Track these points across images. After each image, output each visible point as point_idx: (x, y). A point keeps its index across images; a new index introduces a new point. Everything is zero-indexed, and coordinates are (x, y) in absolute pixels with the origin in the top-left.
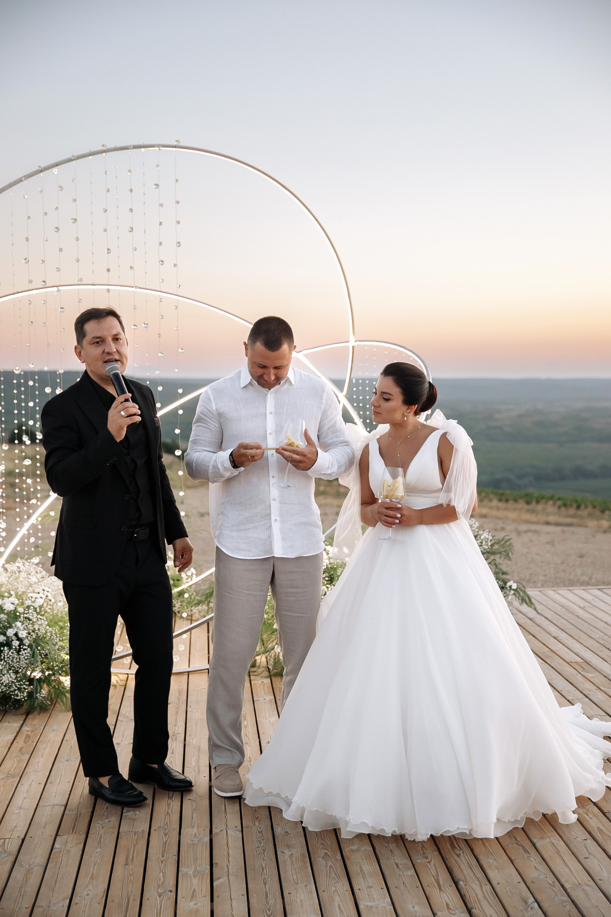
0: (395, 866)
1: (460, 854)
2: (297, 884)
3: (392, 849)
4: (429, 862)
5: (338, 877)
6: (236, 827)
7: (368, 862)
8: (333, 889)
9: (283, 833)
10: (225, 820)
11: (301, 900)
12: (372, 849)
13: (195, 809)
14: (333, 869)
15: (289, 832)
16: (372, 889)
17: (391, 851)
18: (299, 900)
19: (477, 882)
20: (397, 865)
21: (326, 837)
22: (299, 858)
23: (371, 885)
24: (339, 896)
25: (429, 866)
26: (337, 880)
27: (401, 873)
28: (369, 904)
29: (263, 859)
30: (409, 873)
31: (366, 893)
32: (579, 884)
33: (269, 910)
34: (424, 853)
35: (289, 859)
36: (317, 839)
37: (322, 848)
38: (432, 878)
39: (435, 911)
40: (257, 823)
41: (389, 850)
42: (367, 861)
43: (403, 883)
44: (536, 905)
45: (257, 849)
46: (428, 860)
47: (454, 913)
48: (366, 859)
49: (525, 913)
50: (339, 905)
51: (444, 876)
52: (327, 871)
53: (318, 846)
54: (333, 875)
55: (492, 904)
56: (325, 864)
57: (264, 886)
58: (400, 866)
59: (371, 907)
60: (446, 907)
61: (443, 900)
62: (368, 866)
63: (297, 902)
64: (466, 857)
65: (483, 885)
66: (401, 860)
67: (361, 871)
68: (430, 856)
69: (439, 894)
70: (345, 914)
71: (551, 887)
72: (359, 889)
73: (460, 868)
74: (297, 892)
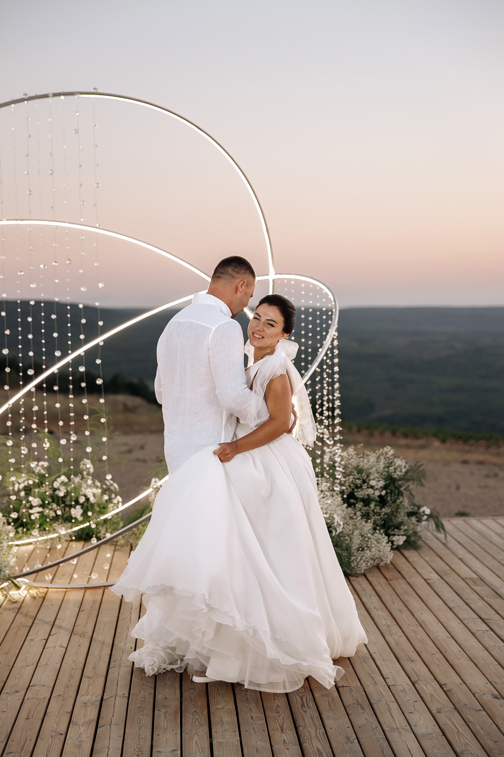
0: (250, 718)
1: (307, 711)
2: (166, 729)
3: (251, 708)
4: (279, 716)
5: (201, 725)
6: (124, 695)
7: (229, 716)
8: (195, 732)
9: (163, 698)
10: (116, 690)
11: (166, 739)
12: (234, 707)
13: (91, 683)
14: (198, 720)
15: (168, 697)
16: (226, 732)
17: (250, 709)
18: (165, 739)
19: (314, 728)
20: (252, 718)
21: (198, 700)
22: (172, 714)
23: (226, 730)
24: (199, 736)
25: (278, 718)
26: (199, 726)
27: (254, 723)
28: (221, 741)
29: (142, 715)
30: (260, 722)
31: (221, 734)
32: (398, 728)
33: (139, 745)
34: (277, 710)
35: (163, 715)
36: (190, 702)
37: (193, 708)
38: (278, 725)
39: (273, 744)
40: (142, 692)
41: (249, 709)
42: (227, 715)
43: (254, 728)
44: (356, 741)
45: (138, 709)
46: (278, 715)
47: (288, 745)
48: (227, 714)
49: (345, 746)
50: (196, 742)
51: (289, 723)
52: (193, 721)
53: (190, 706)
54: (197, 724)
55: (321, 740)
56: (192, 717)
57: (138, 731)
58: (254, 718)
59: (223, 742)
60: (282, 742)
61: (282, 738)
62: (228, 717)
63: (163, 740)
64: (311, 713)
65: (318, 729)
66: (257, 714)
67: (221, 721)
68: (281, 712)
69: (280, 735)
70: (200, 747)
71: (373, 730)
72: (216, 732)
73: (303, 719)
74: (164, 734)
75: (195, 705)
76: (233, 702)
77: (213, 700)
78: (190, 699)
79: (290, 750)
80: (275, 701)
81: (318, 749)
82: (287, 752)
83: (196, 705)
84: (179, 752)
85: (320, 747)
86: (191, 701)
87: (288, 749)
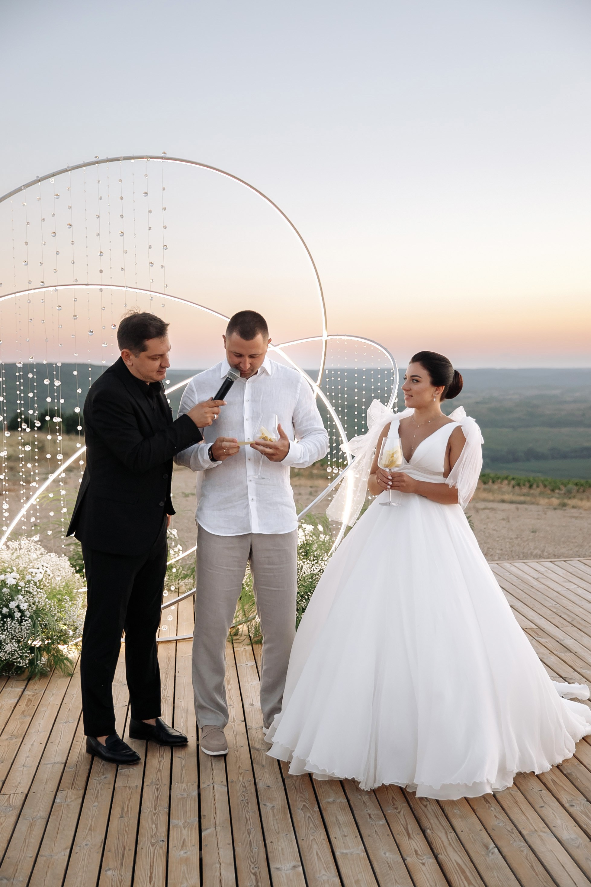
0: (368, 816)
1: (427, 805)
2: (278, 833)
3: (365, 801)
4: (399, 813)
5: (316, 827)
6: (222, 782)
7: (343, 813)
8: (311, 838)
9: (265, 787)
10: (212, 776)
11: (282, 849)
12: (346, 801)
13: (184, 766)
14: (311, 820)
15: (271, 787)
16: (347, 837)
17: (364, 802)
18: (280, 848)
19: (443, 831)
20: (370, 815)
21: (304, 791)
22: (280, 810)
23: (346, 834)
24: (317, 844)
25: (399, 816)
26: (315, 829)
27: (374, 823)
28: (345, 851)
29: (247, 811)
30: (381, 823)
31: (342, 841)
32: (536, 830)
33: (253, 857)
34: (394, 805)
35: (271, 811)
36: (296, 793)
37: (301, 800)
38: (402, 827)
39: (405, 857)
40: (241, 779)
41: (363, 802)
42: (342, 813)
43: (376, 831)
44: (496, 850)
45: (241, 802)
46: (397, 811)
47: (422, 858)
48: (341, 810)
49: (487, 858)
50: (317, 853)
51: (412, 826)
52: (305, 822)
53: (298, 799)
54: (311, 825)
55: (456, 850)
56: (303, 815)
57: (247, 836)
58: (372, 816)
59: (347, 854)
60: (414, 853)
61: (412, 847)
62: (343, 816)
63: (279, 850)
64: (433, 808)
65: (448, 833)
66: (374, 811)
67: (337, 821)
68: (399, 807)
69: (408, 842)
70: (323, 861)
71: (509, 833)
72: (335, 838)
73: (427, 817)
74: (278, 841)
75: (302, 797)
76: (343, 793)
77: (321, 790)
78: (294, 788)
79: (426, 864)
80: (389, 791)
81: (458, 864)
82: (424, 868)
83: (304, 797)
84: (301, 869)
85: (460, 861)
86: (297, 791)
87: (423, 864)
